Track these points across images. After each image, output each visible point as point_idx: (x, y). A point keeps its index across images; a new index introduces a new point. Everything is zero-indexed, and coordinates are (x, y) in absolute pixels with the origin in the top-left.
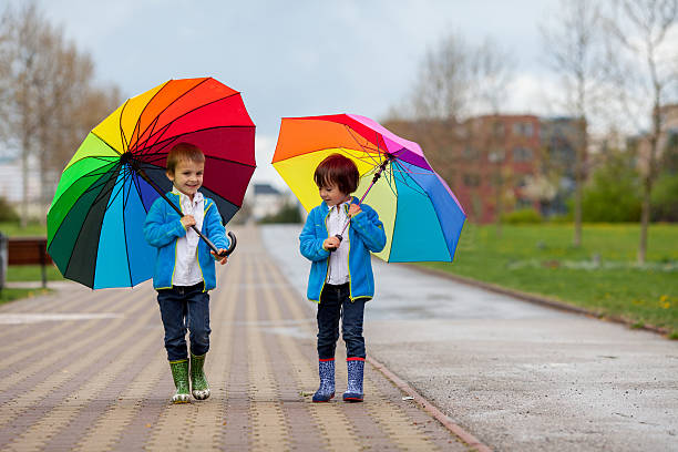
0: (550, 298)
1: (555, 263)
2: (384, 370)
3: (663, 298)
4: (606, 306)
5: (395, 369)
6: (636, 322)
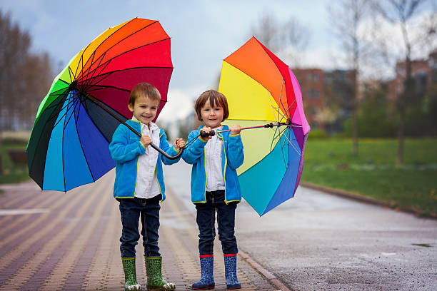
1: (345, 167)
2: (250, 260)
3: (433, 192)
4: (395, 199)
5: (260, 260)
6: (423, 212)
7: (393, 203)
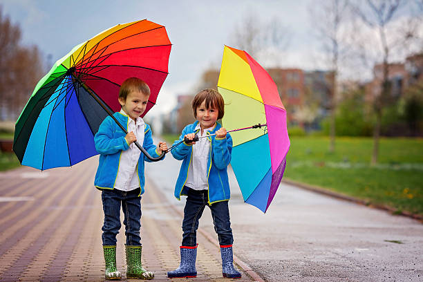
0: (327, 190)
1: (322, 164)
3: (406, 190)
4: (369, 196)
6: (396, 210)
7: (367, 201)
